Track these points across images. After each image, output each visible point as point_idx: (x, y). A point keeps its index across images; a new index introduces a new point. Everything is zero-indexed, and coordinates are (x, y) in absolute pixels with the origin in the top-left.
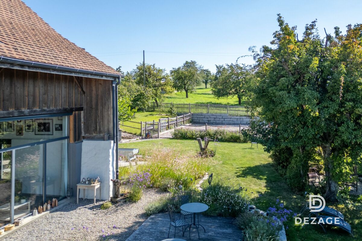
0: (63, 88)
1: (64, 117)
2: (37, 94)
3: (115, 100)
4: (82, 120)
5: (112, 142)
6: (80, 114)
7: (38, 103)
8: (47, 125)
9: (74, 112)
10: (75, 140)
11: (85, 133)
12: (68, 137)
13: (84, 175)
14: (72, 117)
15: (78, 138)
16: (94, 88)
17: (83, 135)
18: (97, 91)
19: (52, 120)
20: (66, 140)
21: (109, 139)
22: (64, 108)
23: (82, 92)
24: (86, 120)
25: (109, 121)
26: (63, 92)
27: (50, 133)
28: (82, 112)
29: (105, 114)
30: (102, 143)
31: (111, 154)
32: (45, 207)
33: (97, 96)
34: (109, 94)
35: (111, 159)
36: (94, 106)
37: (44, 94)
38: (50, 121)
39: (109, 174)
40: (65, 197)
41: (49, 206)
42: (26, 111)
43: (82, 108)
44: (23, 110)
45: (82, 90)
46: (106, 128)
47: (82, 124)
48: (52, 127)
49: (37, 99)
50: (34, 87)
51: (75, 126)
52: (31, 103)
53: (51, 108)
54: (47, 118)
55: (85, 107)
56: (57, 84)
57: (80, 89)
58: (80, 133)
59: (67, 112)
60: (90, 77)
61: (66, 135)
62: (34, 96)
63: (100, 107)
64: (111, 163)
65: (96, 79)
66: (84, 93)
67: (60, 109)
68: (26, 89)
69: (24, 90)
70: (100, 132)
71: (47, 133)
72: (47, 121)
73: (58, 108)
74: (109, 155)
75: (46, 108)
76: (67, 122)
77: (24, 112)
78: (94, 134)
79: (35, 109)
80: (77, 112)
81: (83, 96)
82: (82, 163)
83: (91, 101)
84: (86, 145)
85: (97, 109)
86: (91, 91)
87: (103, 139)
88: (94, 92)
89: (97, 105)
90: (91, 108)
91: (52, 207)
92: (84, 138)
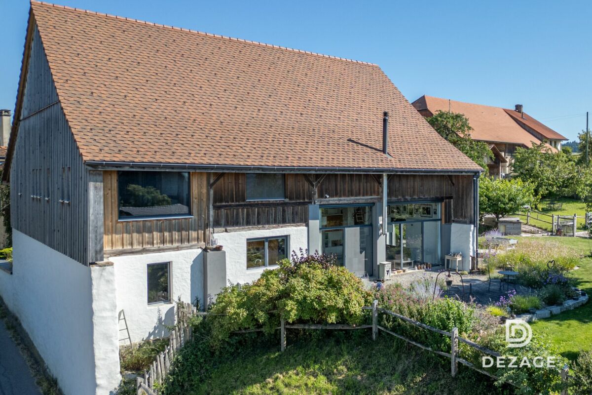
0: (435, 182)
1: (437, 204)
2: (416, 186)
3: (475, 191)
4: (452, 206)
5: (472, 226)
6: (450, 202)
7: (416, 193)
8: (429, 209)
9: (444, 200)
10: (446, 222)
11: (454, 218)
12: (441, 220)
13: (452, 250)
14: (443, 204)
15: (448, 220)
16: (461, 181)
17: (453, 219)
18: (463, 183)
19: (432, 205)
20: (440, 222)
21: (471, 223)
22: (436, 197)
23: (452, 184)
24: (455, 206)
25: (471, 209)
26: (435, 184)
27: (431, 216)
28: (452, 200)
29: (469, 202)
30: (465, 226)
31: (471, 235)
32: (422, 266)
33: (463, 187)
34: (471, 186)
35: (471, 239)
36: (460, 196)
37: (421, 186)
38: (431, 207)
39: (469, 251)
40: (438, 265)
41: (425, 267)
42: (409, 198)
43: (452, 197)
44: (407, 197)
45: (452, 182)
46: (469, 214)
47: (452, 210)
48: (432, 211)
49: (416, 190)
50: (414, 182)
51: (446, 211)
52: (412, 193)
53: (426, 197)
54: (429, 204)
55: (454, 196)
56: (430, 179)
57: (450, 182)
58: (450, 217)
59: (439, 200)
60: (450, 174)
61: (440, 218)
62: (414, 188)
63: (465, 197)
64: (471, 242)
65: (456, 175)
66: (453, 184)
67: (433, 198)
68: (409, 183)
69: (407, 184)
70: (465, 217)
71: (429, 215)
72: (429, 206)
73: (431, 197)
74: (469, 237)
75: (422, 197)
76: (439, 208)
77: (407, 199)
78: (461, 219)
79: (414, 197)
80: (447, 200)
81: (453, 187)
82: (451, 241)
83: (459, 191)
84: (454, 227)
85: (462, 198)
86: (459, 183)
87: (465, 223)
88: (461, 184)
89: (463, 195)
90: (459, 197)
91: (427, 267)
92: (454, 221)
